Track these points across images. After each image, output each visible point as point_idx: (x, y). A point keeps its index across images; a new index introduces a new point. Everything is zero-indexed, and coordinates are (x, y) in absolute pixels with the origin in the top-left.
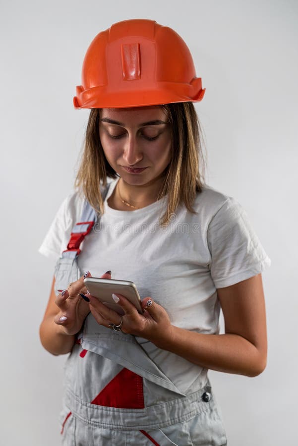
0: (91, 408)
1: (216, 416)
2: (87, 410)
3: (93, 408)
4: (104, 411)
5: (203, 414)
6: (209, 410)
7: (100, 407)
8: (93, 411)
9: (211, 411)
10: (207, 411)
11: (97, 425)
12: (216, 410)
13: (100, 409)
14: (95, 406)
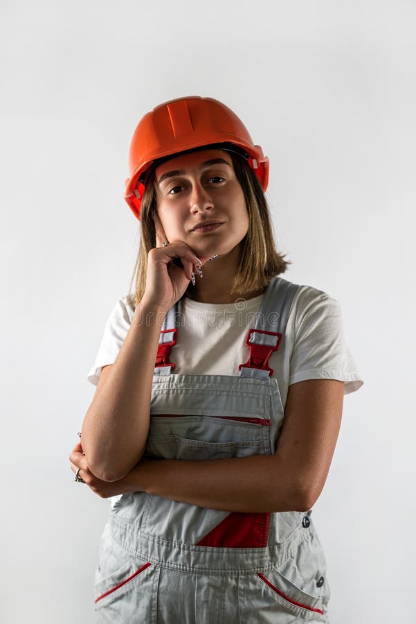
0: (195, 551)
1: (317, 543)
2: (189, 555)
3: (199, 551)
4: (215, 554)
5: (305, 543)
6: (310, 537)
7: (209, 549)
8: (199, 555)
9: (312, 538)
10: (308, 538)
11: (202, 572)
12: (316, 536)
13: (209, 552)
14: (202, 548)
